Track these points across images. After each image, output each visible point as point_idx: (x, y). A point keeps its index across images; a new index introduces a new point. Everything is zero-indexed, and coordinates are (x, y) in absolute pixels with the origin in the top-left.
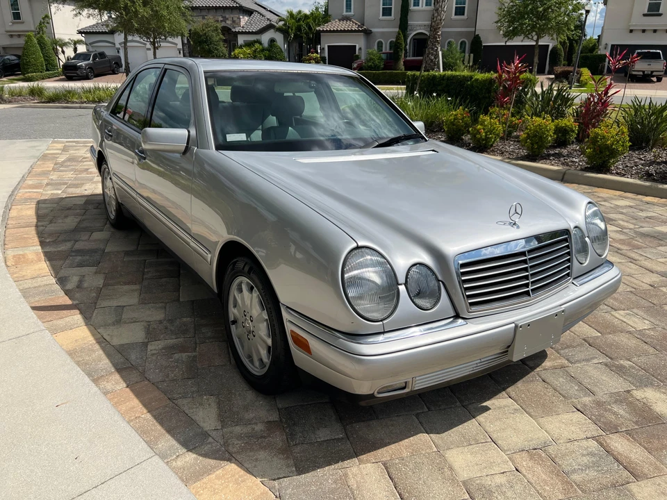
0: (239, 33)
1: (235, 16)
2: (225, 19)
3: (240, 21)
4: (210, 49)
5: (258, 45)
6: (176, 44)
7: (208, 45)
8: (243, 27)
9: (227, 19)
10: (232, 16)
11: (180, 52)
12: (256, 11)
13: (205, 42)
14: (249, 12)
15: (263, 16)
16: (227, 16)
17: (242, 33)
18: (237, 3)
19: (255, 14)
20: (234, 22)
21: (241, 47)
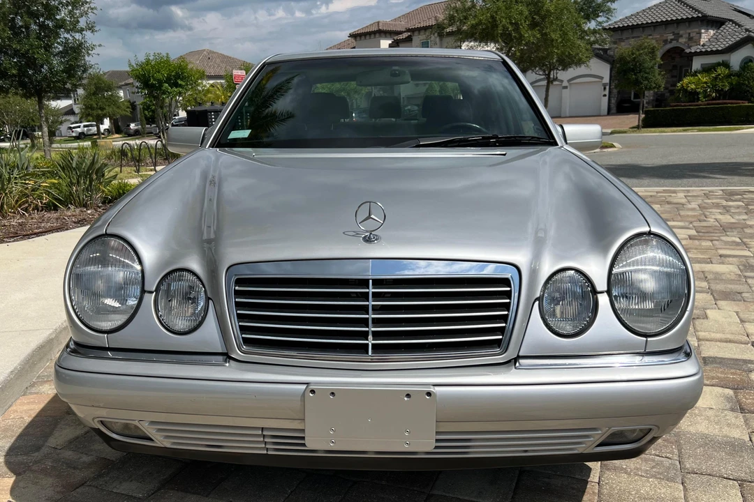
0: (696, 54)
1: (693, 31)
2: (678, 36)
3: (700, 37)
4: (637, 79)
5: (723, 69)
6: (602, 78)
7: (635, 75)
8: (703, 45)
9: (681, 36)
10: (689, 31)
11: (605, 89)
12: (730, 20)
13: (633, 70)
14: (717, 23)
15: (740, 26)
16: (681, 32)
17: (701, 54)
18: (699, 12)
19: (729, 25)
20: (690, 39)
21: (695, 74)
